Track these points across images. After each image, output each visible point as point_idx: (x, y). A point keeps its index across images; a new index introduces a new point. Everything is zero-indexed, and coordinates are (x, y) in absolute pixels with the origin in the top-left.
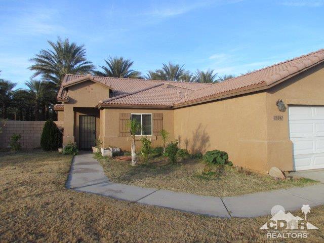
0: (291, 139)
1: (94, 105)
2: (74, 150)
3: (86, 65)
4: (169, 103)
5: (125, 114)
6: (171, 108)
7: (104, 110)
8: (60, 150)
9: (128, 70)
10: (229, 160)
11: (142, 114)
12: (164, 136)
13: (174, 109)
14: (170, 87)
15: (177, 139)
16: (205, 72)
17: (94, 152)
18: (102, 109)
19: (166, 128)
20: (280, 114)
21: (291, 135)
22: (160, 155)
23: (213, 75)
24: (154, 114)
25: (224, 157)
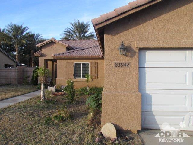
5: (70, 63)
7: (57, 60)
11: (82, 63)
24: (91, 63)
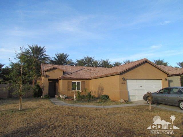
0: (128, 90)
1: (56, 78)
2: (48, 96)
3: (46, 57)
4: (87, 77)
5: (70, 82)
6: (89, 79)
7: (61, 80)
8: (41, 97)
9: (66, 59)
10: (109, 98)
11: (76, 82)
12: (85, 90)
13: (89, 80)
14: (88, 69)
15: (91, 91)
16: (105, 60)
17: (56, 97)
18: (60, 79)
19: (86, 87)
20: (124, 82)
21: (128, 89)
22: (84, 98)
23: (109, 62)
24: (81, 82)
25: (107, 97)
